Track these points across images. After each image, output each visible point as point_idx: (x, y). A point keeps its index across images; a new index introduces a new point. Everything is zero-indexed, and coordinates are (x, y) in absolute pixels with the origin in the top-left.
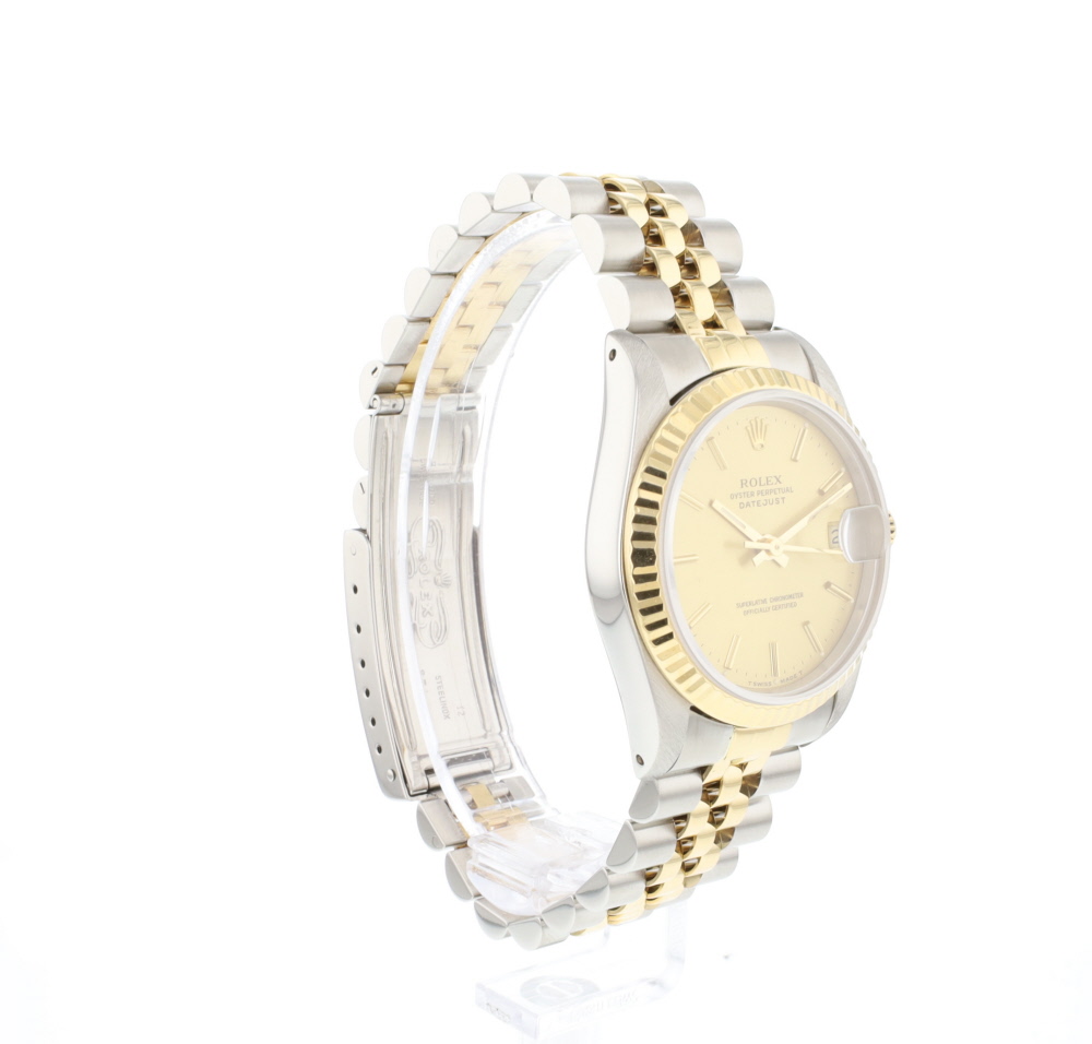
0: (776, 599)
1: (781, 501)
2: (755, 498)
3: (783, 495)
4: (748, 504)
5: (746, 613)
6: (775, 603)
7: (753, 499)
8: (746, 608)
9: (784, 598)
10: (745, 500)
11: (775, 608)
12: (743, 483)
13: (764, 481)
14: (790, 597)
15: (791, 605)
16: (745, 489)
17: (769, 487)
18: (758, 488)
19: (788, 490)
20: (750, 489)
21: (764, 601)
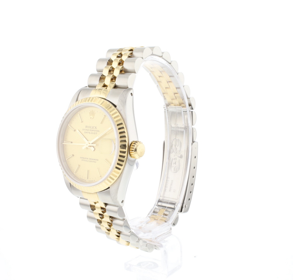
0: (91, 159)
1: (96, 133)
2: (89, 131)
3: (97, 132)
4: (87, 132)
5: (82, 160)
6: (90, 160)
7: (88, 131)
8: (82, 159)
9: (93, 159)
10: (86, 131)
11: (90, 161)
12: (86, 127)
13: (92, 127)
14: (95, 160)
15: (94, 162)
16: (87, 129)
17: (93, 129)
18: (90, 129)
19: (98, 131)
20: (88, 129)
21: (87, 159)
